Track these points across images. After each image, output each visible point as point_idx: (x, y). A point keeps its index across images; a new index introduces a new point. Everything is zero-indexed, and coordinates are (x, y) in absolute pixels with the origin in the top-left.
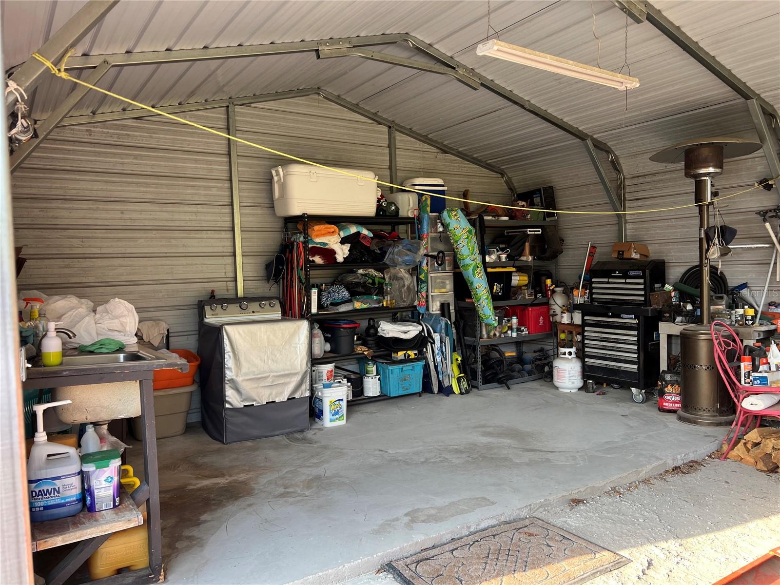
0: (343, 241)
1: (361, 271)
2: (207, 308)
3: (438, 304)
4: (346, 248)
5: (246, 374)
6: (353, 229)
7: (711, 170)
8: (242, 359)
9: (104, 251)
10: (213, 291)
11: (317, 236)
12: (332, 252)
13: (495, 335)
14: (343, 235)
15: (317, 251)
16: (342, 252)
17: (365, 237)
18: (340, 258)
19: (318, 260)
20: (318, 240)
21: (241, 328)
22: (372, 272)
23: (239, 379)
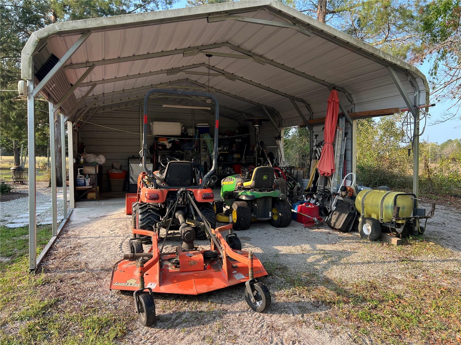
0: (169, 143)
1: (176, 151)
2: (130, 160)
3: (204, 162)
4: (170, 145)
5: (135, 176)
6: (172, 139)
7: (257, 126)
8: (134, 172)
9: (106, 144)
10: (134, 155)
11: (160, 141)
12: (166, 146)
13: (221, 172)
14: (169, 140)
15: (160, 145)
16: (169, 146)
17: (177, 141)
18: (168, 147)
19: (160, 148)
20: (161, 142)
21: (134, 164)
22: (181, 152)
23: (133, 177)
